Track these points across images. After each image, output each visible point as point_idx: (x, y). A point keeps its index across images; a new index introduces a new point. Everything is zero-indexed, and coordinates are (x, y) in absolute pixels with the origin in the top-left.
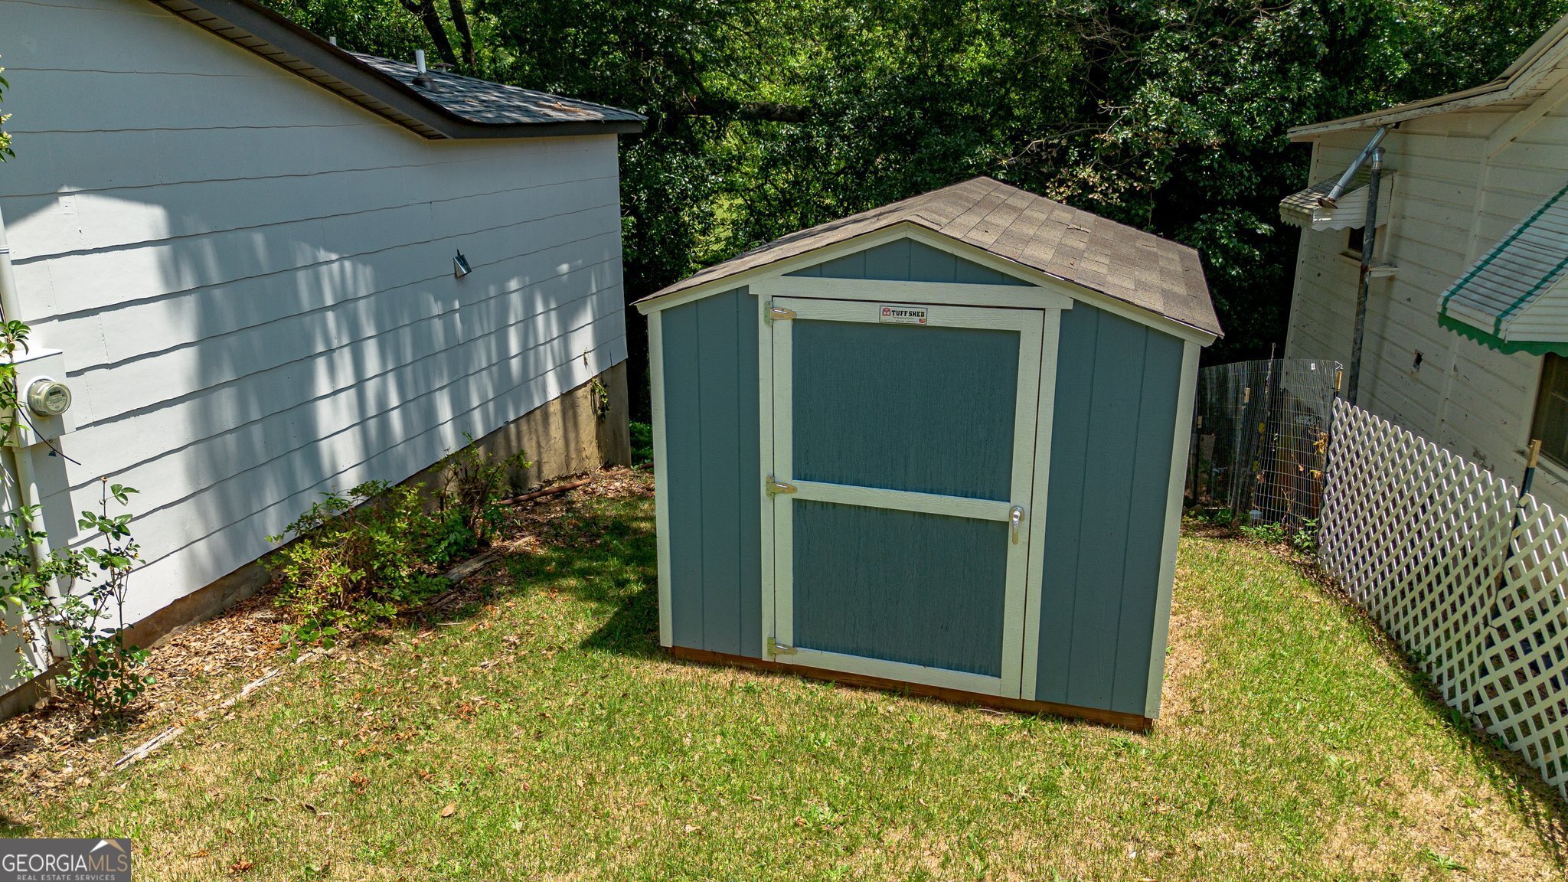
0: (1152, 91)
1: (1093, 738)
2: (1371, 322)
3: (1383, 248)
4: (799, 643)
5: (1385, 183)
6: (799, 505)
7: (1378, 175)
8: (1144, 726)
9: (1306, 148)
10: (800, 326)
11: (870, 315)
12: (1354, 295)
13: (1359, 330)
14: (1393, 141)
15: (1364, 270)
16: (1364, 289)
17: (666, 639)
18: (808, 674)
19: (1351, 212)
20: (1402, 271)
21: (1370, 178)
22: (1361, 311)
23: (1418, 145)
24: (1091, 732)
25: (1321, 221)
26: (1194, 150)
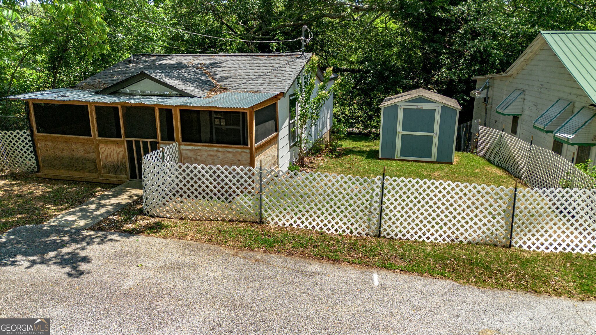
0: (443, 69)
1: (444, 166)
2: (488, 115)
3: (490, 101)
4: (401, 156)
5: (490, 89)
6: (402, 135)
7: (488, 87)
8: (451, 164)
9: (475, 81)
10: (404, 109)
11: (415, 107)
12: (484, 110)
13: (486, 117)
14: (491, 81)
15: (486, 105)
16: (486, 109)
17: (380, 157)
18: (402, 160)
19: (484, 94)
20: (493, 105)
21: (487, 88)
22: (486, 113)
23: (495, 81)
24: (444, 165)
25: (477, 96)
26: (452, 81)
